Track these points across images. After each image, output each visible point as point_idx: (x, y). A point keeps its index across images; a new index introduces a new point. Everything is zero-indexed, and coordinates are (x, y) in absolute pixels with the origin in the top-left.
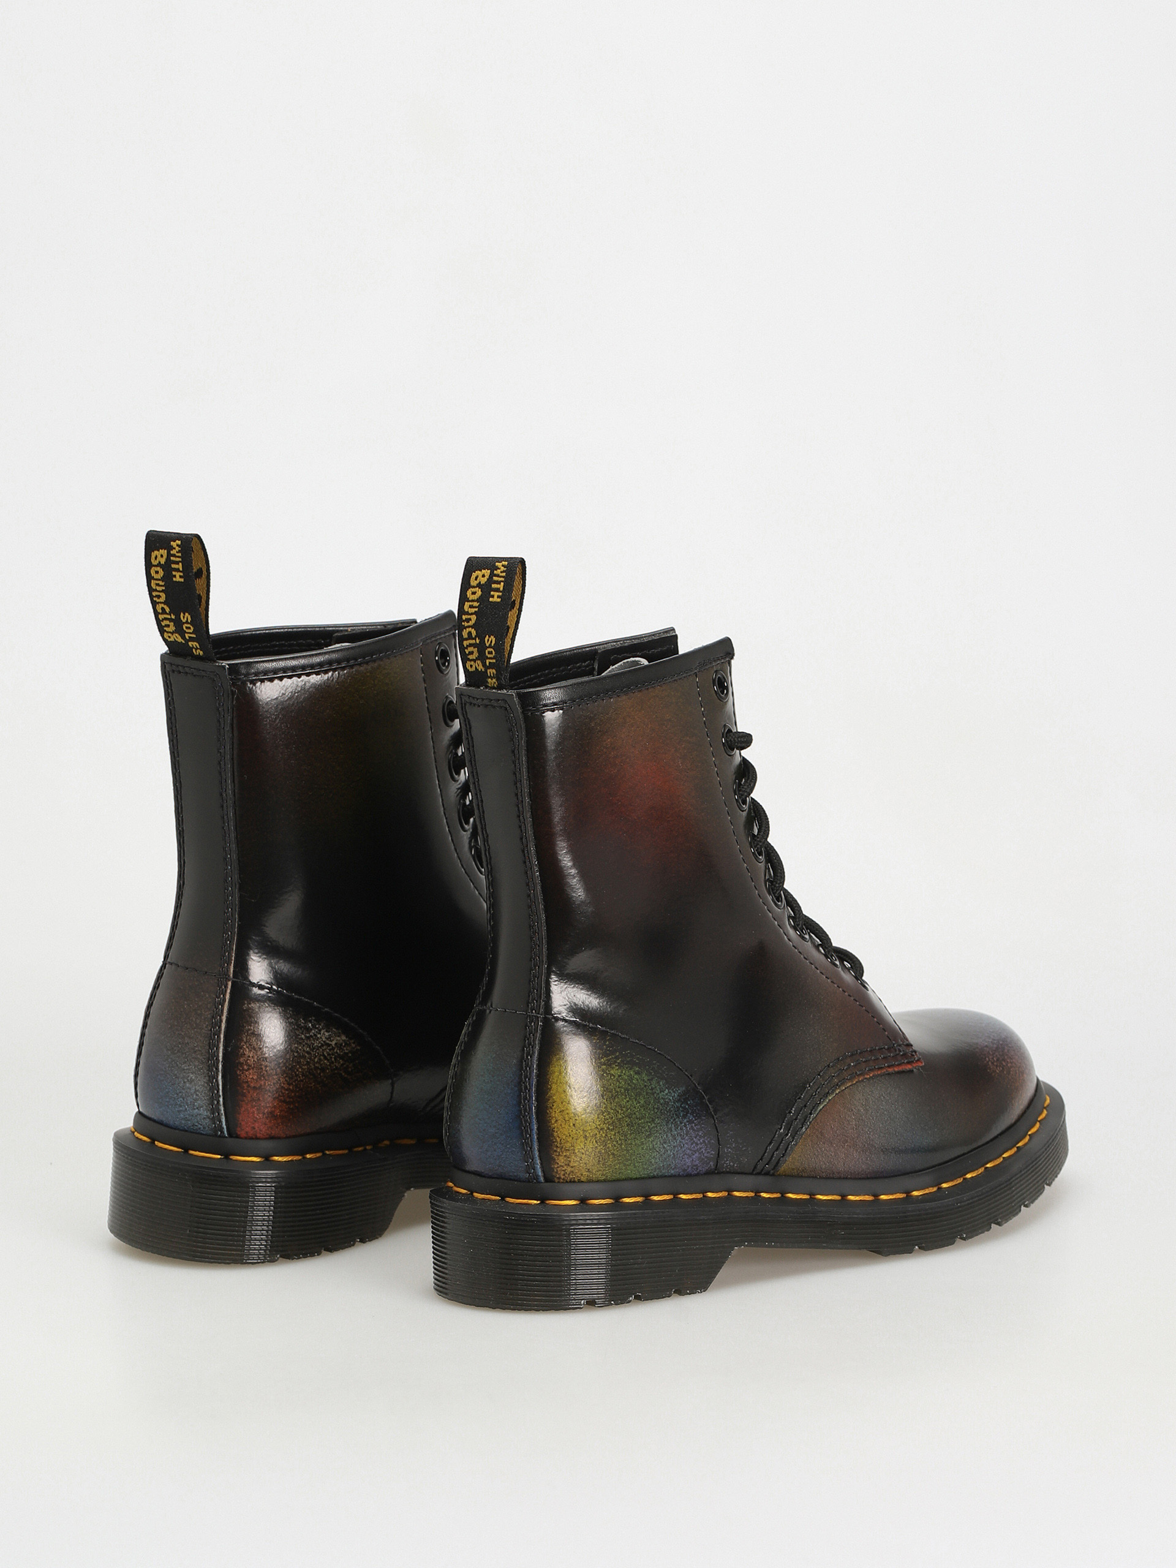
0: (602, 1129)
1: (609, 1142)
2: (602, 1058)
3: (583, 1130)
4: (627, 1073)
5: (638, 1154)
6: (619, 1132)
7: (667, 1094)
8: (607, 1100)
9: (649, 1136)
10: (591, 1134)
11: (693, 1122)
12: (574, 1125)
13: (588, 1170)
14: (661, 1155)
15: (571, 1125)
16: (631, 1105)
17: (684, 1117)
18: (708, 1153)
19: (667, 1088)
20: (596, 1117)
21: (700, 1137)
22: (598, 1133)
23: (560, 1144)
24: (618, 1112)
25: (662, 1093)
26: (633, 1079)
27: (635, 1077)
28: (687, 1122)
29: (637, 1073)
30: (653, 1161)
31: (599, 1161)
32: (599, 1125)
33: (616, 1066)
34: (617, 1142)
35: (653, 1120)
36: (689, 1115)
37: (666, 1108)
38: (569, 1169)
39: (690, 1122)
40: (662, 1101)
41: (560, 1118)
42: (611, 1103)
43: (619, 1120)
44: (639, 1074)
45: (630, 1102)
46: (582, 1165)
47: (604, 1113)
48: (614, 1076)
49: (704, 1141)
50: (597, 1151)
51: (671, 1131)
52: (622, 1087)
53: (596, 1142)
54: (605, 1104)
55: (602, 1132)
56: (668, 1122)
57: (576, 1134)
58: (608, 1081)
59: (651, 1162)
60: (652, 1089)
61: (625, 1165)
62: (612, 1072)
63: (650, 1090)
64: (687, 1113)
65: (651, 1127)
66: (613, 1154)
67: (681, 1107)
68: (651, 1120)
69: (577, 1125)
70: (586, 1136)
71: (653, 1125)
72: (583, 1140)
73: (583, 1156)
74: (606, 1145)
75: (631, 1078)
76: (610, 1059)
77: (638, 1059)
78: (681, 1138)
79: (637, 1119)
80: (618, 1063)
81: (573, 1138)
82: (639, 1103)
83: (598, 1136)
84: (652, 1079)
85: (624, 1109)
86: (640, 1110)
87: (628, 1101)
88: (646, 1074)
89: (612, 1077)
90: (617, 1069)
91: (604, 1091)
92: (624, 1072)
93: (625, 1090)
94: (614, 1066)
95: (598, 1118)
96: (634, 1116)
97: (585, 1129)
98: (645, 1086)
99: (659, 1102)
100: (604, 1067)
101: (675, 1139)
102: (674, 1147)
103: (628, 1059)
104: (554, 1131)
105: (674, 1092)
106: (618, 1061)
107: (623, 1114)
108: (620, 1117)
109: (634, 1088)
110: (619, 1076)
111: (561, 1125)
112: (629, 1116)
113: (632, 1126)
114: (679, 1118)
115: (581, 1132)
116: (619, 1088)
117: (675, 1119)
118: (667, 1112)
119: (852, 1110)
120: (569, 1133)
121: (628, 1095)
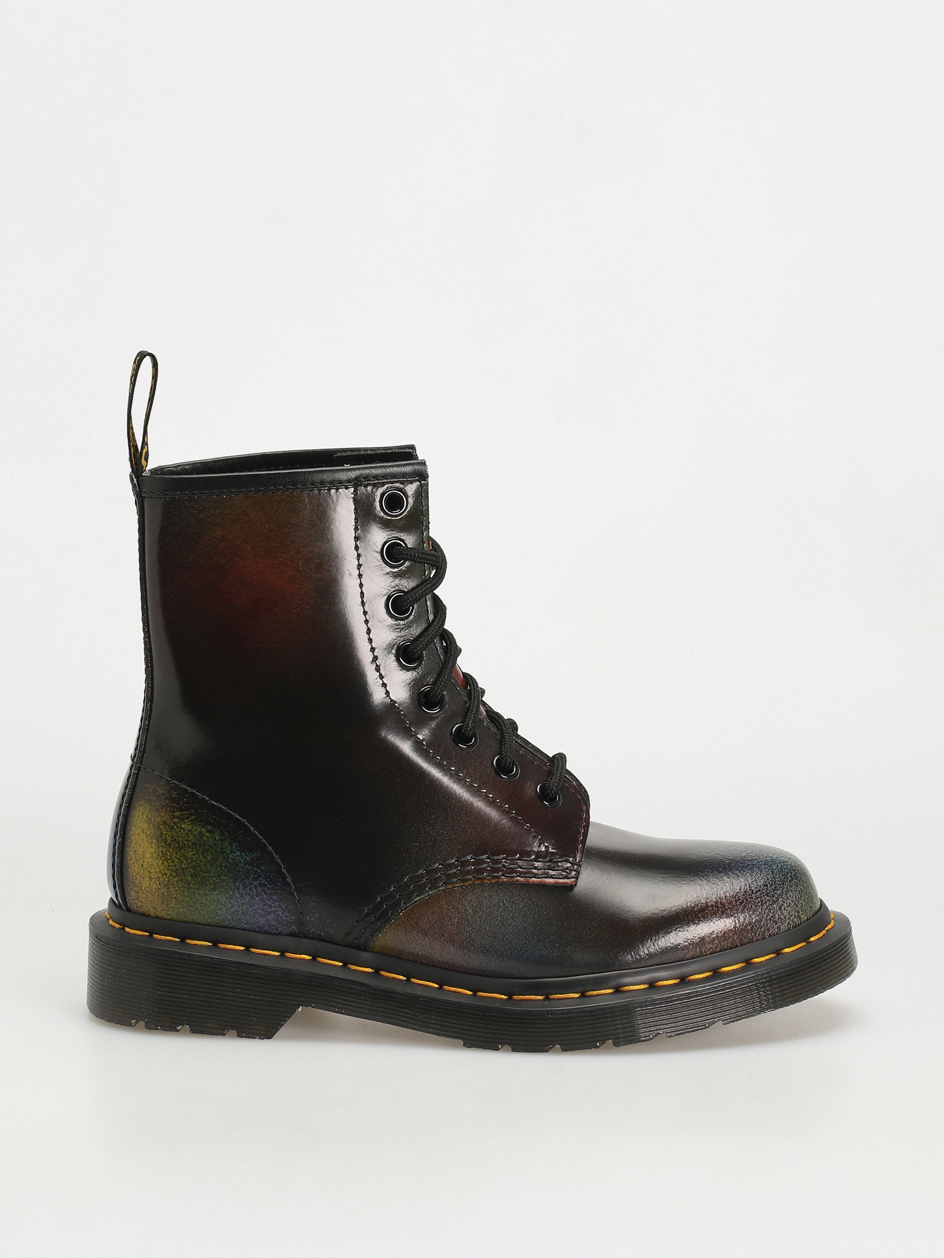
0: (165, 874)
1: (171, 886)
2: (176, 812)
3: (149, 872)
4: (197, 829)
5: (201, 903)
6: (181, 880)
7: (237, 856)
8: (173, 850)
9: (214, 889)
10: (155, 876)
11: (266, 886)
12: (142, 865)
13: (154, 907)
14: (228, 909)
15: (140, 865)
16: (197, 858)
17: (255, 879)
18: (286, 916)
19: (239, 850)
20: (161, 863)
21: (275, 900)
22: (161, 876)
23: (132, 880)
24: (182, 862)
25: (233, 854)
26: (203, 836)
27: (206, 834)
28: (258, 884)
29: (209, 831)
30: (219, 912)
31: (163, 902)
32: (163, 870)
33: (188, 821)
34: (180, 888)
35: (219, 876)
36: (261, 879)
37: (235, 868)
38: (139, 904)
39: (261, 885)
40: (231, 861)
41: (133, 856)
42: (177, 853)
43: (183, 869)
44: (212, 833)
45: (197, 856)
46: (148, 902)
47: (168, 860)
48: (184, 830)
49: (279, 906)
50: (160, 892)
51: (239, 889)
52: (190, 841)
53: (159, 884)
54: (170, 852)
55: (165, 877)
56: (235, 881)
57: (143, 873)
58: (177, 833)
59: (217, 913)
60: (222, 848)
61: (189, 910)
62: (183, 826)
63: (221, 849)
64: (260, 876)
65: (216, 881)
66: (176, 898)
67: (252, 869)
68: (216, 875)
69: (144, 865)
70: (151, 877)
71: (218, 880)
72: (148, 880)
73: (149, 894)
74: (168, 888)
75: (202, 834)
76: (184, 814)
77: (214, 819)
78: (251, 898)
79: (202, 871)
80: (192, 819)
81: (140, 877)
82: (206, 858)
83: (161, 879)
84: (224, 840)
85: (189, 861)
86: (205, 864)
87: (194, 855)
88: (219, 834)
89: (182, 831)
90: (189, 825)
91: (172, 841)
92: (195, 828)
93: (193, 844)
94: (187, 821)
95: (163, 863)
96: (198, 868)
97: (150, 871)
98: (216, 844)
99: (228, 861)
100: (176, 820)
101: (243, 897)
102: (242, 904)
103: (203, 818)
104: (129, 867)
105: (247, 855)
106: (192, 818)
107: (188, 864)
108: (184, 866)
109: (203, 844)
110: (189, 831)
111: (133, 863)
112: (194, 868)
113: (197, 877)
114: (248, 879)
115: (147, 873)
116: (187, 841)
117: (243, 880)
118: (235, 872)
119: (458, 909)
120: (138, 871)
121: (196, 848)
